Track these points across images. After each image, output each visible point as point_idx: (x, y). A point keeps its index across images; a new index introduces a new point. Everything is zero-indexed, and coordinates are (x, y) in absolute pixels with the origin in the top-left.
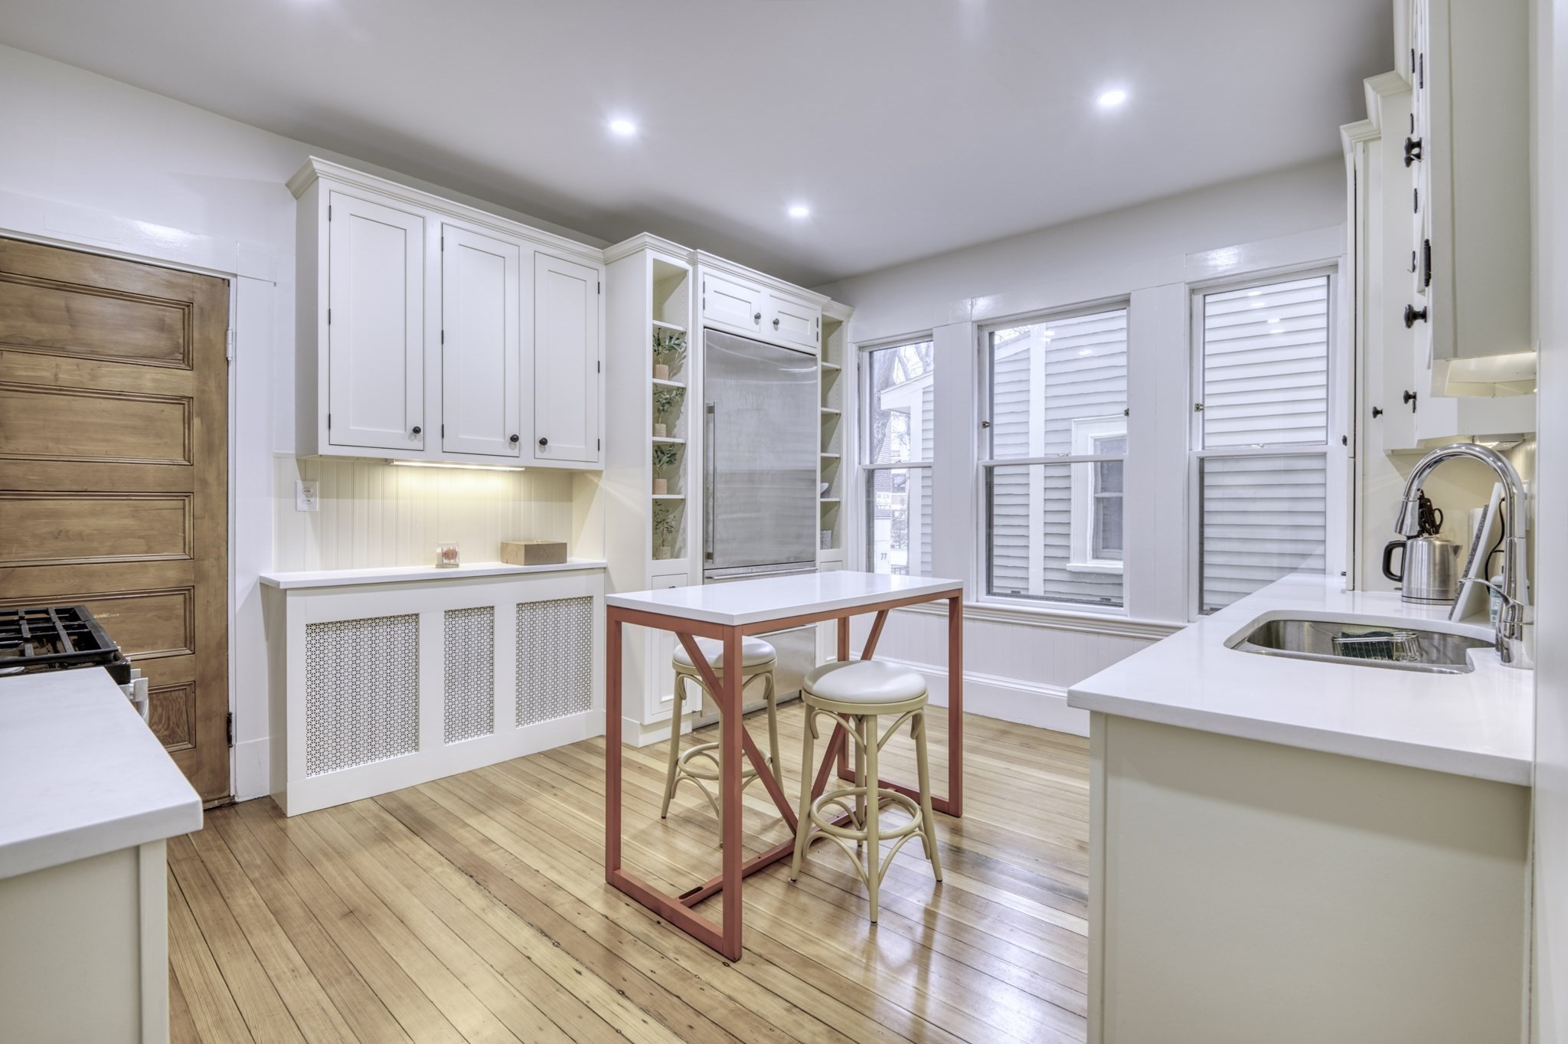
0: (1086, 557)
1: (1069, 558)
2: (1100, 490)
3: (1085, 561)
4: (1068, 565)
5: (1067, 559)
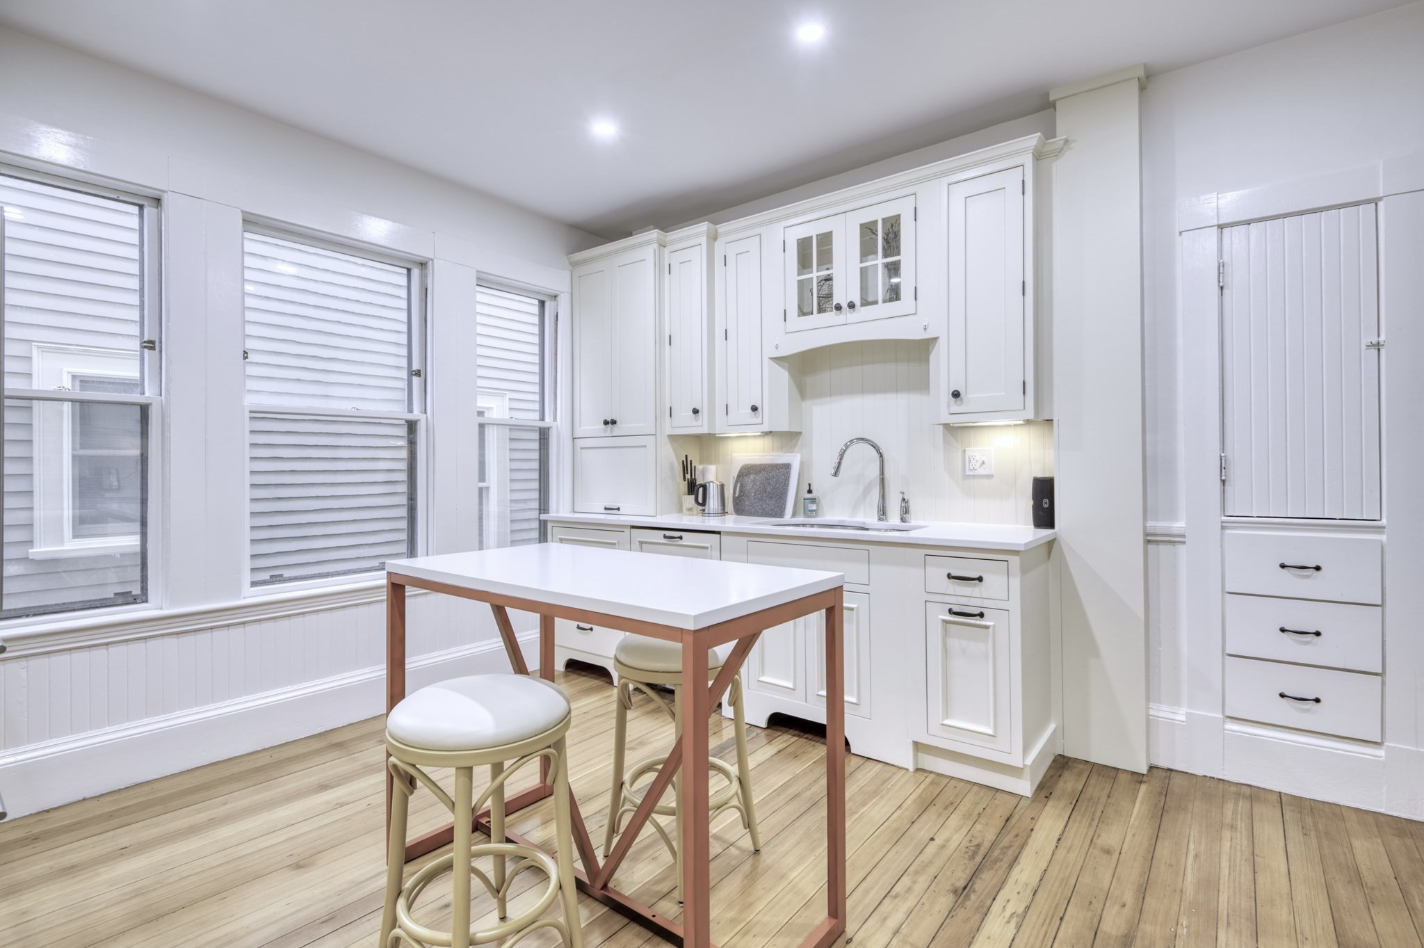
0: (62, 536)
1: (32, 542)
2: (78, 446)
3: (62, 543)
4: (30, 551)
5: (30, 543)
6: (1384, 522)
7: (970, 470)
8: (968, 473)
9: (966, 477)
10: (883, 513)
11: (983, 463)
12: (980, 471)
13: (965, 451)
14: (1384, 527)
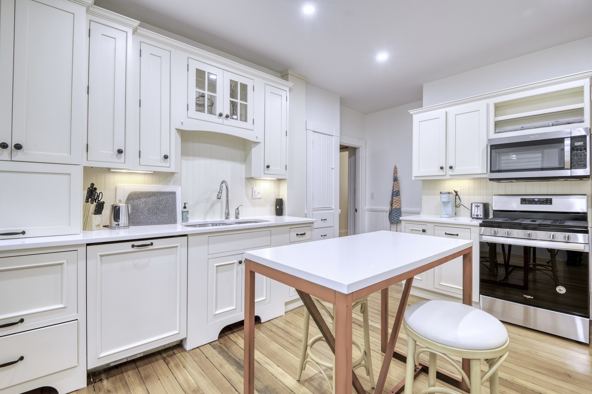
6: (333, 208)
7: (255, 196)
8: (254, 197)
9: (253, 198)
10: (227, 216)
11: (259, 193)
12: (258, 196)
13: (253, 188)
14: (333, 209)
